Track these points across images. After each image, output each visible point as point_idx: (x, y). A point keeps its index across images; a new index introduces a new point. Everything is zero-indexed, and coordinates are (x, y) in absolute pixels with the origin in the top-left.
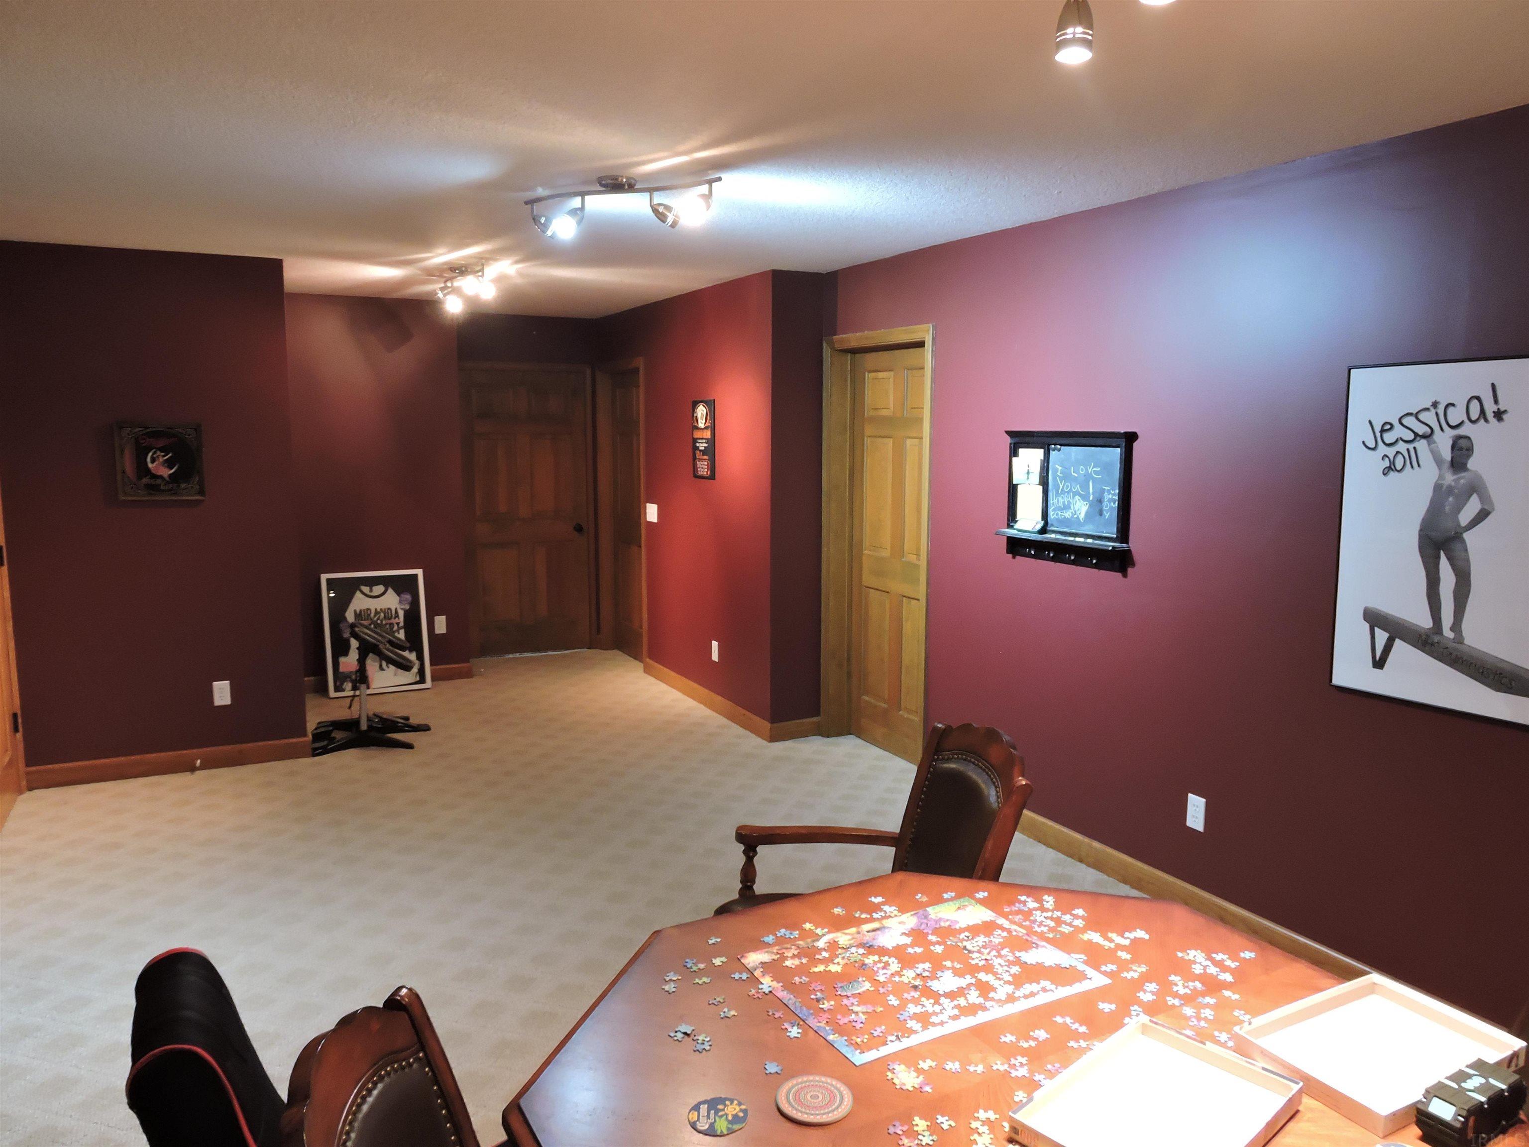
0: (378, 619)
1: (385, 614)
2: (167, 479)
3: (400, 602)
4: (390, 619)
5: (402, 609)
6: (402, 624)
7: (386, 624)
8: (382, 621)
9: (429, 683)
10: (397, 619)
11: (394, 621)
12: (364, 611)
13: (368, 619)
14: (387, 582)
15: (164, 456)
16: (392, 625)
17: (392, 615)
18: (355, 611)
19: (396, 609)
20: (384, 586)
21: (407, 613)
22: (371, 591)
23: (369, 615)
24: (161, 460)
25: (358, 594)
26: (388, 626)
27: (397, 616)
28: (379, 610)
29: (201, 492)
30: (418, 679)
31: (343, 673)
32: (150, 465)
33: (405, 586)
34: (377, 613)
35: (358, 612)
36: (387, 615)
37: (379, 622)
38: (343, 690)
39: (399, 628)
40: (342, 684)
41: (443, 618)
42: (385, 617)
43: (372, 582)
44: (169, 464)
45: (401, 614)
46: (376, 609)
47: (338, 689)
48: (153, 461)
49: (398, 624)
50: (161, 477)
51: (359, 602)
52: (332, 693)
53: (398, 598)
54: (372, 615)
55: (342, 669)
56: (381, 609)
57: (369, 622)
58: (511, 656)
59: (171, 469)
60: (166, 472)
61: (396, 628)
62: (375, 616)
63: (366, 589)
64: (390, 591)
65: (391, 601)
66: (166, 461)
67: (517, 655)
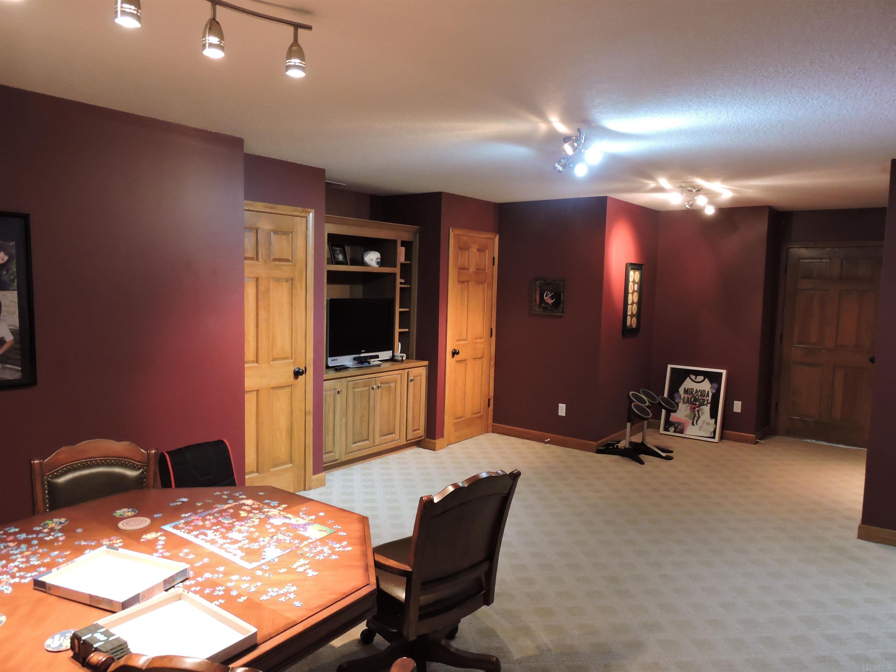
0: (697, 395)
1: (701, 393)
2: (551, 305)
3: (711, 388)
4: (704, 396)
5: (711, 392)
6: (709, 401)
7: (701, 399)
8: (699, 397)
9: (716, 440)
10: (708, 397)
11: (706, 398)
12: (690, 390)
13: (691, 395)
14: (706, 375)
15: (551, 294)
16: (704, 400)
17: (705, 394)
18: (685, 388)
19: (708, 391)
20: (704, 377)
21: (713, 395)
22: (696, 378)
23: (692, 392)
24: (549, 295)
25: (688, 379)
26: (702, 400)
27: (708, 395)
28: (698, 390)
29: (563, 312)
30: (712, 435)
31: (671, 421)
32: (545, 298)
33: (715, 379)
34: (697, 391)
35: (686, 389)
36: (702, 394)
37: (697, 397)
38: (669, 431)
39: (708, 403)
40: (669, 427)
41: (740, 403)
42: (701, 395)
43: (697, 373)
44: (552, 298)
45: (710, 394)
46: (697, 390)
47: (666, 429)
48: (546, 296)
49: (708, 400)
50: (548, 304)
51: (688, 384)
52: (661, 431)
53: (710, 385)
54: (694, 392)
55: (671, 419)
56: (700, 390)
57: (692, 396)
58: (809, 441)
59: (553, 300)
60: (550, 302)
61: (706, 402)
62: (695, 393)
63: (693, 377)
64: (706, 380)
65: (706, 386)
66: (551, 296)
67: (814, 441)
